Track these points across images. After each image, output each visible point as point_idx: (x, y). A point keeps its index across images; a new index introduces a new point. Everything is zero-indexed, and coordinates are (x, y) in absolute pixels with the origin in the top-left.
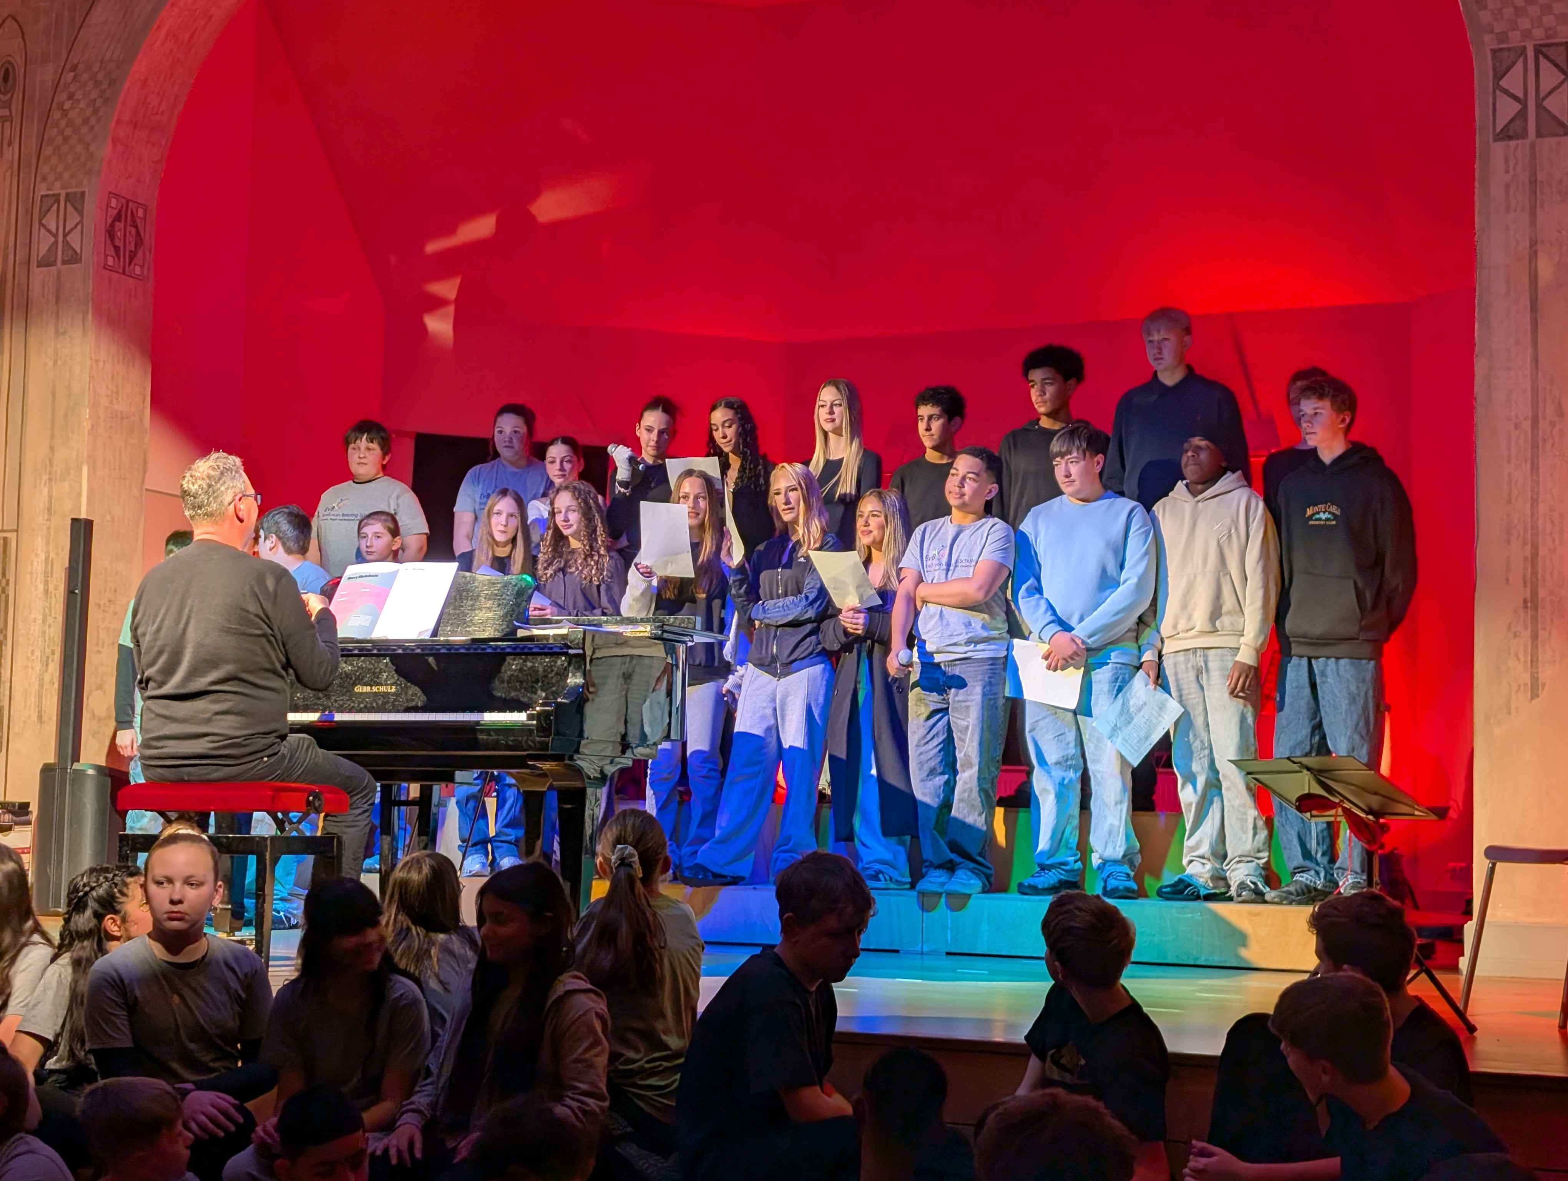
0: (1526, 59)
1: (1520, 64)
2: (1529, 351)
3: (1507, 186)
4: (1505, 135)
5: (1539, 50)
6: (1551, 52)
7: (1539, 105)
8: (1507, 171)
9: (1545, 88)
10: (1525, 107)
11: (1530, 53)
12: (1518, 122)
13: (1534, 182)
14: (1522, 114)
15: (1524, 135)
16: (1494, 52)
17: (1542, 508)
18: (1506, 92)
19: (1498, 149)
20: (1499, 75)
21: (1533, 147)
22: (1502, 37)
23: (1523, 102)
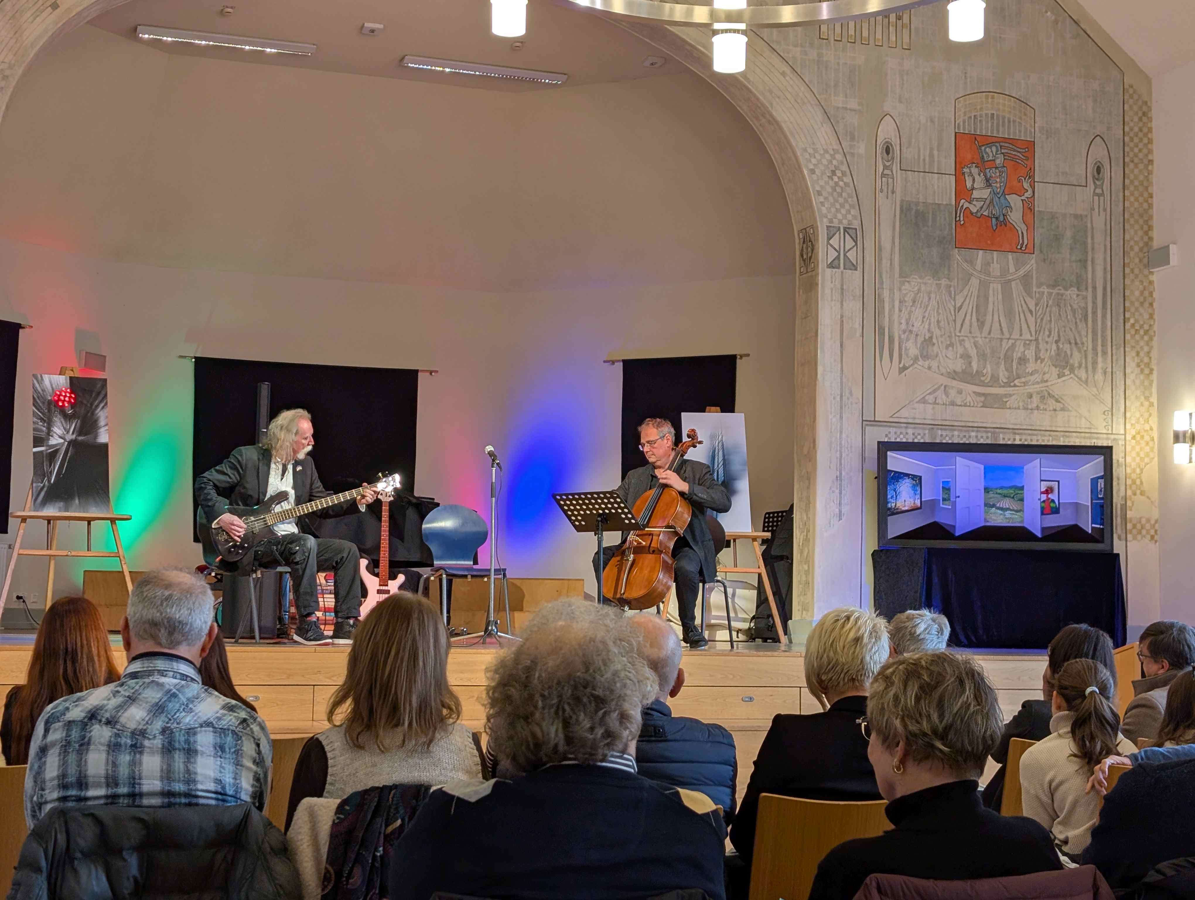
0: (840, 233)
1: (838, 234)
2: (840, 365)
3: (832, 289)
4: (831, 266)
5: (845, 230)
6: (850, 231)
7: (845, 255)
8: (832, 282)
9: (847, 248)
10: (839, 254)
11: (842, 231)
12: (836, 261)
13: (842, 289)
14: (838, 257)
15: (839, 268)
16: (827, 227)
17: (844, 436)
18: (831, 246)
19: (829, 271)
20: (829, 239)
21: (842, 272)
22: (831, 221)
23: (839, 252)
